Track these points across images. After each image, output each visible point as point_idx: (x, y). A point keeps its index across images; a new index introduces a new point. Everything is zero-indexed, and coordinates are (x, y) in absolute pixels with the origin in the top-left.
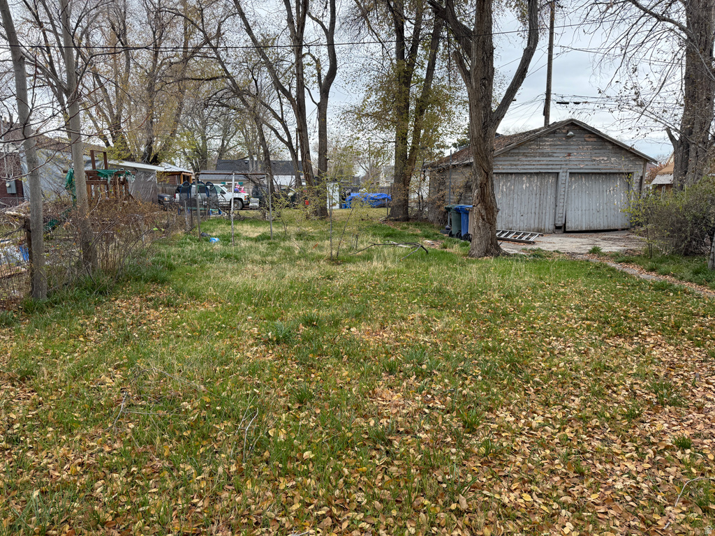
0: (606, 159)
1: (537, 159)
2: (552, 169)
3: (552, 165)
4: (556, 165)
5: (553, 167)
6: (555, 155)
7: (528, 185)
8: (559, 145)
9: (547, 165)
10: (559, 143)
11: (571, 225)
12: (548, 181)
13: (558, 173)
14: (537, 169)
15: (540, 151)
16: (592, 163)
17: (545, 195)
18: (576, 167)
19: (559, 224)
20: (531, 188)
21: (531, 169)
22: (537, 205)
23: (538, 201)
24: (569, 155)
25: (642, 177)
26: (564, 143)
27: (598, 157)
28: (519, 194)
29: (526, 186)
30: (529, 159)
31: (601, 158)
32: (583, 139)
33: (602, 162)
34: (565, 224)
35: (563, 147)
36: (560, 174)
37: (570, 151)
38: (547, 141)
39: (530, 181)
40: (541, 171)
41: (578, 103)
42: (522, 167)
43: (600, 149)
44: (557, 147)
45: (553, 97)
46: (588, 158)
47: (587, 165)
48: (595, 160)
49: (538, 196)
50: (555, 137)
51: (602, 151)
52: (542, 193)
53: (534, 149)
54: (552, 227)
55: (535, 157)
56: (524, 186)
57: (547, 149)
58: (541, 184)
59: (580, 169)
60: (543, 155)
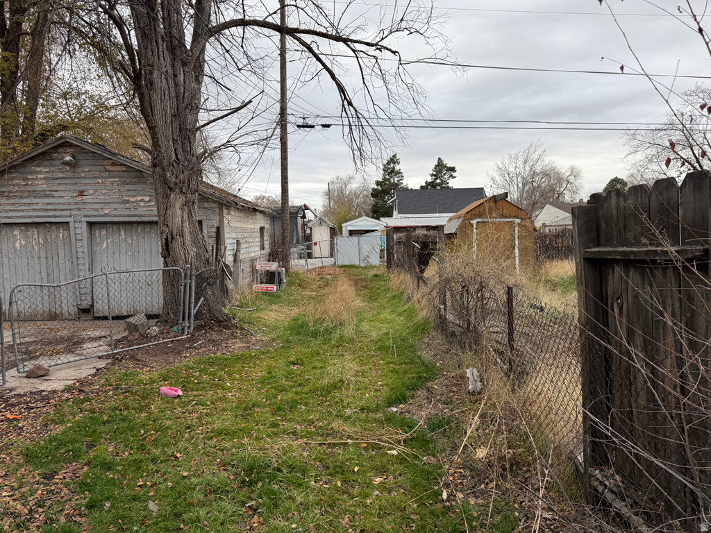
0: (147, 199)
1: (28, 201)
2: (56, 217)
3: (55, 210)
4: (62, 210)
5: (57, 213)
6: (56, 194)
7: (23, 243)
8: (61, 178)
9: (46, 210)
10: (60, 175)
11: (101, 307)
12: (57, 236)
13: (68, 223)
14: (30, 217)
15: (29, 188)
16: (123, 206)
17: (55, 258)
18: (96, 213)
19: (85, 304)
20: (29, 248)
21: (19, 217)
22: (44, 274)
23: (44, 268)
24: (81, 193)
25: (218, 228)
26: (69, 174)
27: (133, 196)
28: (11, 257)
29: (21, 245)
30: (12, 201)
31: (139, 198)
32: (101, 168)
33: (142, 204)
34: (92, 306)
35: (69, 181)
36: (71, 224)
37: (82, 188)
38: (40, 172)
39: (27, 237)
40: (36, 220)
41: (328, 126)
42: (5, 214)
43: (135, 183)
44: (58, 182)
45: (289, 118)
46: (115, 198)
47: (116, 209)
48: (128, 202)
49: (43, 259)
50: (51, 165)
51: (140, 187)
52: (49, 256)
53: (18, 185)
54: (74, 310)
55: (21, 197)
56: (18, 245)
57: (42, 186)
58: (45, 239)
59: (106, 215)
60: (34, 194)
